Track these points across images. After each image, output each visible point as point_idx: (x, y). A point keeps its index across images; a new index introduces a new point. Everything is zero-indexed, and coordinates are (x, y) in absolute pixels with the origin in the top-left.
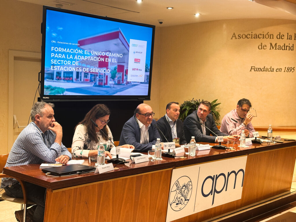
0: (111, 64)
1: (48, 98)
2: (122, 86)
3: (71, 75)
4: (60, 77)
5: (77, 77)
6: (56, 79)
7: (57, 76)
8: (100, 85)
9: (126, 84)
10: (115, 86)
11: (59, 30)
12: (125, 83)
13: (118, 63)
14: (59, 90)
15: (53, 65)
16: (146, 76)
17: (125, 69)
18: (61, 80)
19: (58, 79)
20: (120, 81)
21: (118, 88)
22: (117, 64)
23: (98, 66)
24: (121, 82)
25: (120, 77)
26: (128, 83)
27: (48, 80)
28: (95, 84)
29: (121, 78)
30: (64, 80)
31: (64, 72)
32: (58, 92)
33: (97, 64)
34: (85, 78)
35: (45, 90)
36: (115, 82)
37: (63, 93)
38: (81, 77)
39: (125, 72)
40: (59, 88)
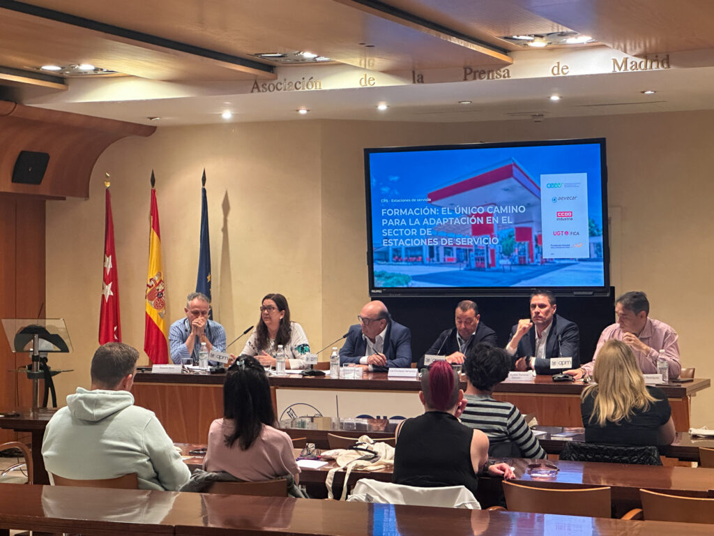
0: (499, 227)
1: (380, 291)
2: (530, 269)
3: (418, 253)
4: (400, 257)
5: (432, 255)
6: (393, 261)
7: (394, 256)
8: (479, 269)
9: (539, 264)
10: (514, 268)
11: (393, 182)
12: (538, 262)
13: (515, 223)
14: (400, 279)
15: (387, 238)
16: (592, 245)
17: (535, 233)
18: (402, 261)
19: (397, 261)
20: (525, 258)
21: (523, 273)
22: (514, 226)
23: (471, 233)
24: (528, 260)
25: (525, 251)
26: (546, 262)
27: (379, 262)
28: (467, 266)
29: (527, 253)
30: (406, 261)
31: (407, 249)
32: (399, 282)
33: (468, 229)
34: (447, 257)
35: (376, 278)
36: (514, 260)
37: (407, 283)
38: (438, 254)
39: (536, 240)
40: (400, 275)
